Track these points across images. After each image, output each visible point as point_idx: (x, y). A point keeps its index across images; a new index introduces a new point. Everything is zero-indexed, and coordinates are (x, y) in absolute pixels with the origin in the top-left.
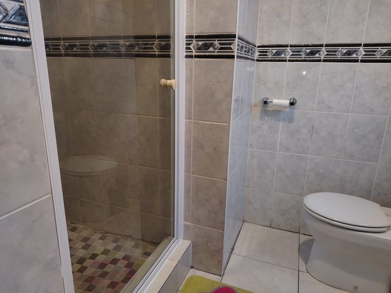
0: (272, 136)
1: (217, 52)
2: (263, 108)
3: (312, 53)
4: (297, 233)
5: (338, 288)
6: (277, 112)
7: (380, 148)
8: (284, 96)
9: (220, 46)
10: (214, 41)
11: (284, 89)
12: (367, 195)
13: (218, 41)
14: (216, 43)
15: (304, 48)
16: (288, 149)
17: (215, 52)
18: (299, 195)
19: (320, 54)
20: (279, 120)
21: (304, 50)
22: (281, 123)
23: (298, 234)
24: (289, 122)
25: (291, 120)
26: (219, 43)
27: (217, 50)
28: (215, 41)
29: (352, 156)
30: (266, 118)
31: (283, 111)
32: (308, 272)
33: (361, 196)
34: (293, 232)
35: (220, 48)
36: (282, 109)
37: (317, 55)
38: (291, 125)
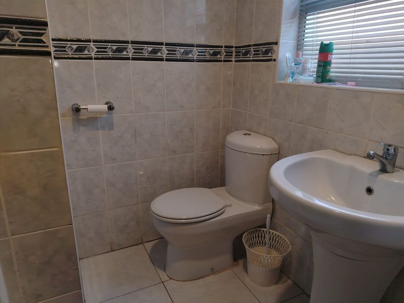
0: (93, 149)
1: (19, 45)
2: (74, 117)
3: (119, 50)
4: (140, 244)
5: (200, 278)
6: (93, 120)
7: (194, 139)
8: (97, 99)
9: (23, 37)
10: (9, 27)
11: (96, 92)
12: (191, 184)
13: (16, 28)
14: (14, 31)
15: (109, 44)
16: (114, 159)
17: (15, 45)
18: (135, 204)
19: (127, 52)
20: (98, 129)
21: (109, 46)
22: (100, 131)
23: (142, 245)
24: (109, 130)
25: (111, 127)
26: (20, 32)
27: (17, 43)
28: (12, 28)
29: (175, 152)
30: (82, 128)
31: (100, 117)
32: (171, 279)
33: (188, 186)
34: (137, 245)
35: (24, 39)
36: (99, 116)
37: (125, 53)
38: (112, 132)
